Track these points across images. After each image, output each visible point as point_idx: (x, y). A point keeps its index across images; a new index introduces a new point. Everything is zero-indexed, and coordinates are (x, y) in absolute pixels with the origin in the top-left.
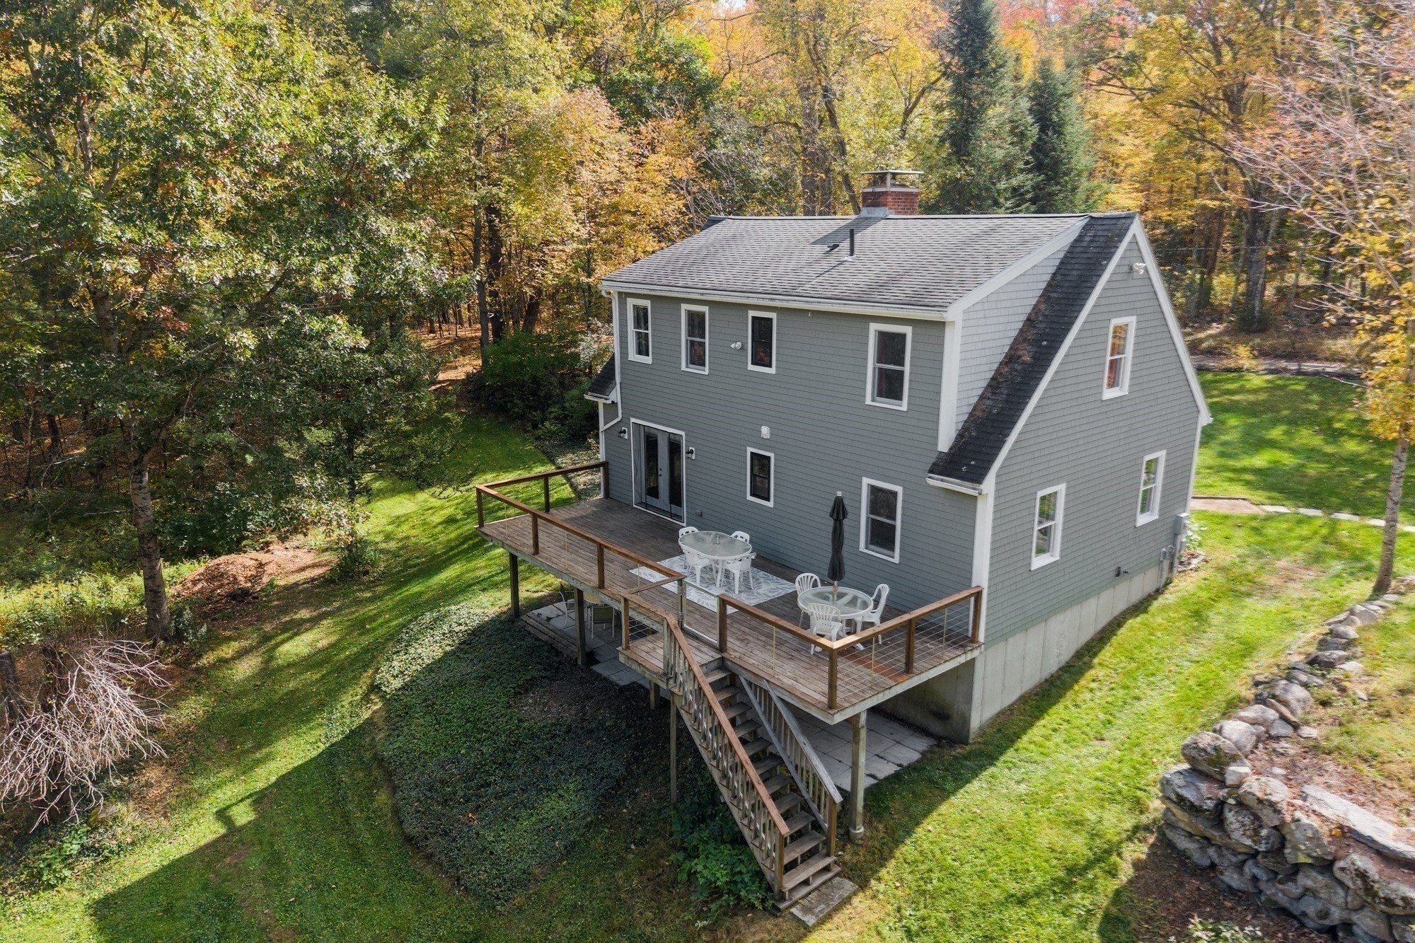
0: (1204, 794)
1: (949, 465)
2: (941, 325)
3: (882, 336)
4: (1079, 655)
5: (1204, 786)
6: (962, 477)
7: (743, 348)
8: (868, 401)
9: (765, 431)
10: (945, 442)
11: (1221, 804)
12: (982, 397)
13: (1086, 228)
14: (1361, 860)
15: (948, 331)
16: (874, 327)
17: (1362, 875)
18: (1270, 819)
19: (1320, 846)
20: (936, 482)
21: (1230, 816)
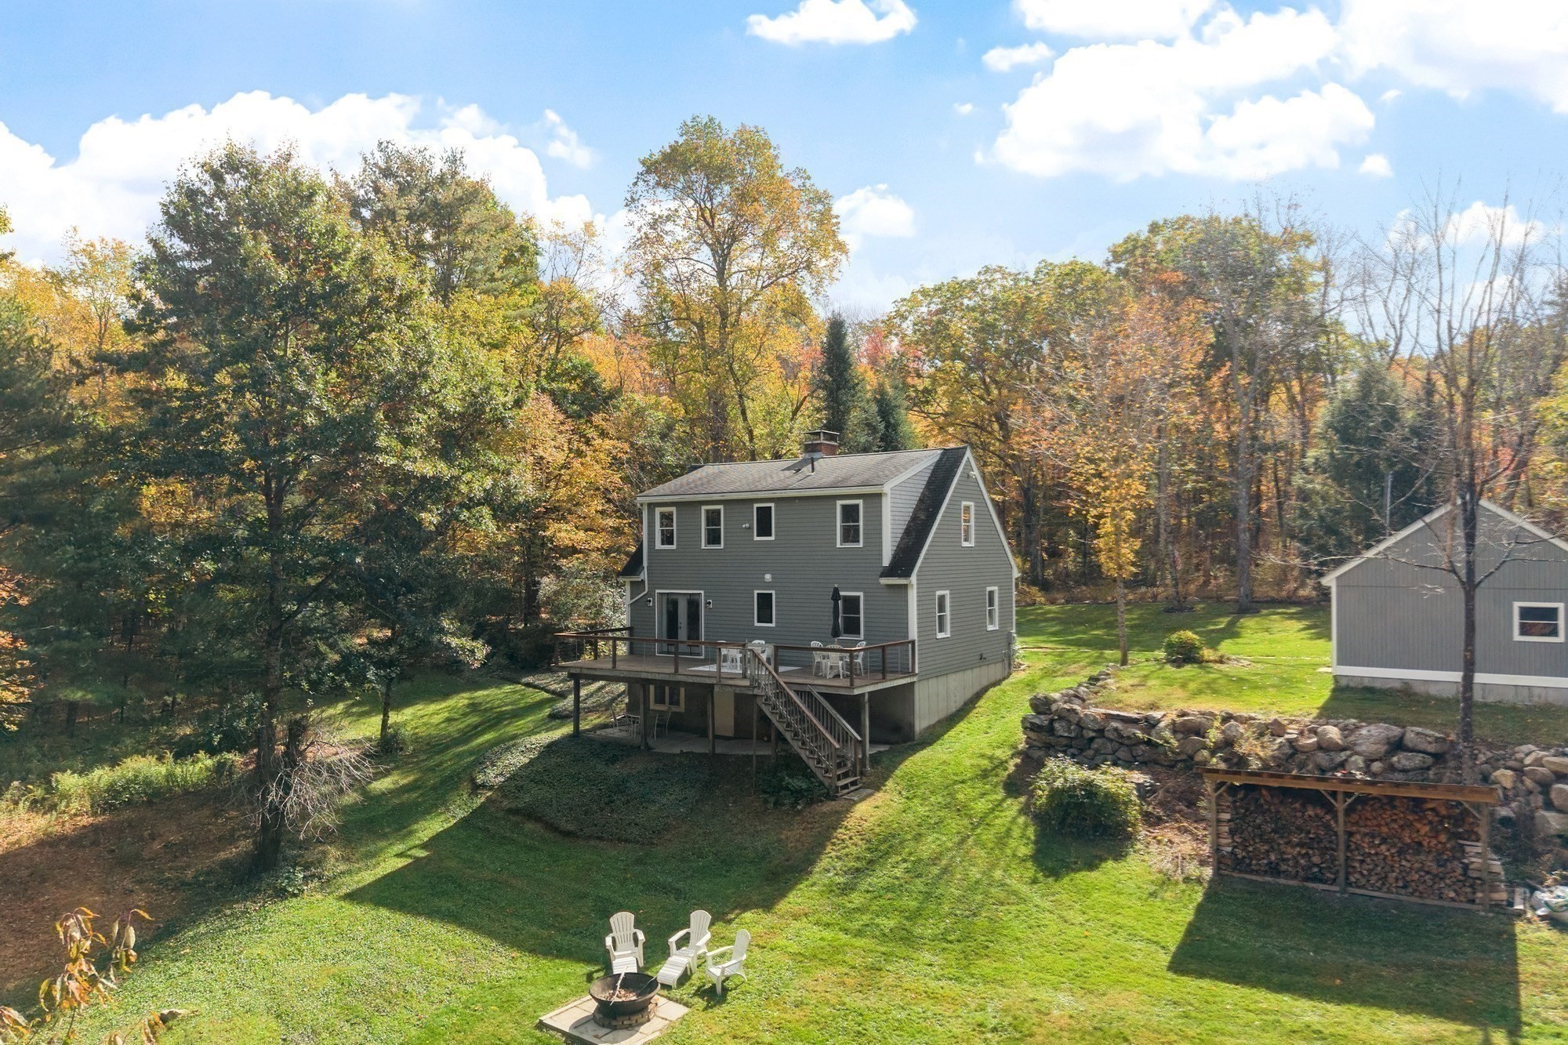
0: (1043, 720)
1: (889, 572)
2: (879, 496)
3: (844, 507)
4: (966, 704)
5: (1042, 717)
6: (899, 576)
7: (751, 528)
8: (838, 546)
9: (768, 577)
10: (886, 561)
11: (1052, 721)
12: (902, 538)
13: (943, 455)
14: (1115, 724)
15: (884, 499)
16: (839, 503)
17: (1116, 729)
18: (1074, 719)
19: (1098, 723)
20: (884, 581)
21: (1056, 725)
